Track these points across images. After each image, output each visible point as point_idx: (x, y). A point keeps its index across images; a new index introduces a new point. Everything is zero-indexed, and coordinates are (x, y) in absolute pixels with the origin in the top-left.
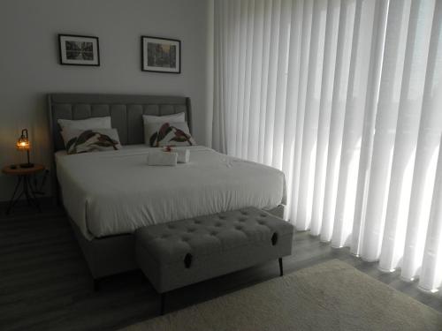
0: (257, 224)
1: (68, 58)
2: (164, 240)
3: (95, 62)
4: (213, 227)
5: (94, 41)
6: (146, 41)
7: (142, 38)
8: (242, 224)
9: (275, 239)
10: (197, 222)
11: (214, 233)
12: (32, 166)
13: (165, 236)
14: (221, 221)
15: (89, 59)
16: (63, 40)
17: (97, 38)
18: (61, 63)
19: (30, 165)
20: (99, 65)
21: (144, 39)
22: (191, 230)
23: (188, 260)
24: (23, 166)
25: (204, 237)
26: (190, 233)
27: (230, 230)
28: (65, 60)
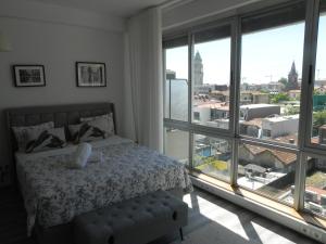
0: (162, 206)
1: (22, 81)
3: (42, 83)
5: (40, 68)
9: (175, 216)
10: (119, 208)
11: (131, 216)
13: (95, 222)
15: (37, 81)
16: (17, 69)
17: (43, 66)
18: (16, 86)
20: (45, 85)
21: (79, 64)
22: (114, 215)
25: (123, 220)
26: (113, 218)
27: (142, 213)
28: (19, 83)
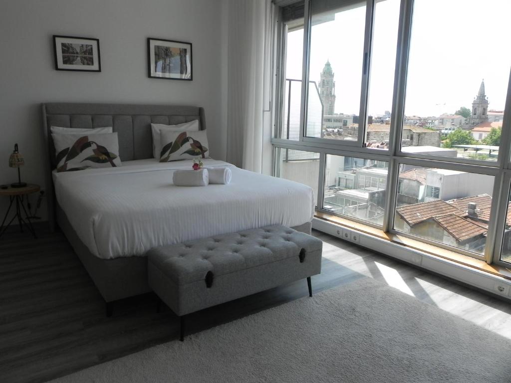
0: (282, 241)
1: (65, 62)
2: (182, 258)
3: (95, 67)
4: (235, 245)
5: (94, 43)
6: (153, 44)
7: (149, 40)
8: (266, 241)
9: (302, 255)
10: (217, 241)
11: (236, 251)
12: (25, 185)
13: (182, 255)
14: (244, 238)
15: (88, 64)
16: (59, 41)
17: (98, 40)
18: (57, 68)
19: (20, 185)
20: (100, 71)
21: (151, 41)
22: (211, 249)
23: (210, 279)
24: (13, 186)
25: (225, 254)
26: (210, 251)
27: (253, 248)
28: (61, 65)
